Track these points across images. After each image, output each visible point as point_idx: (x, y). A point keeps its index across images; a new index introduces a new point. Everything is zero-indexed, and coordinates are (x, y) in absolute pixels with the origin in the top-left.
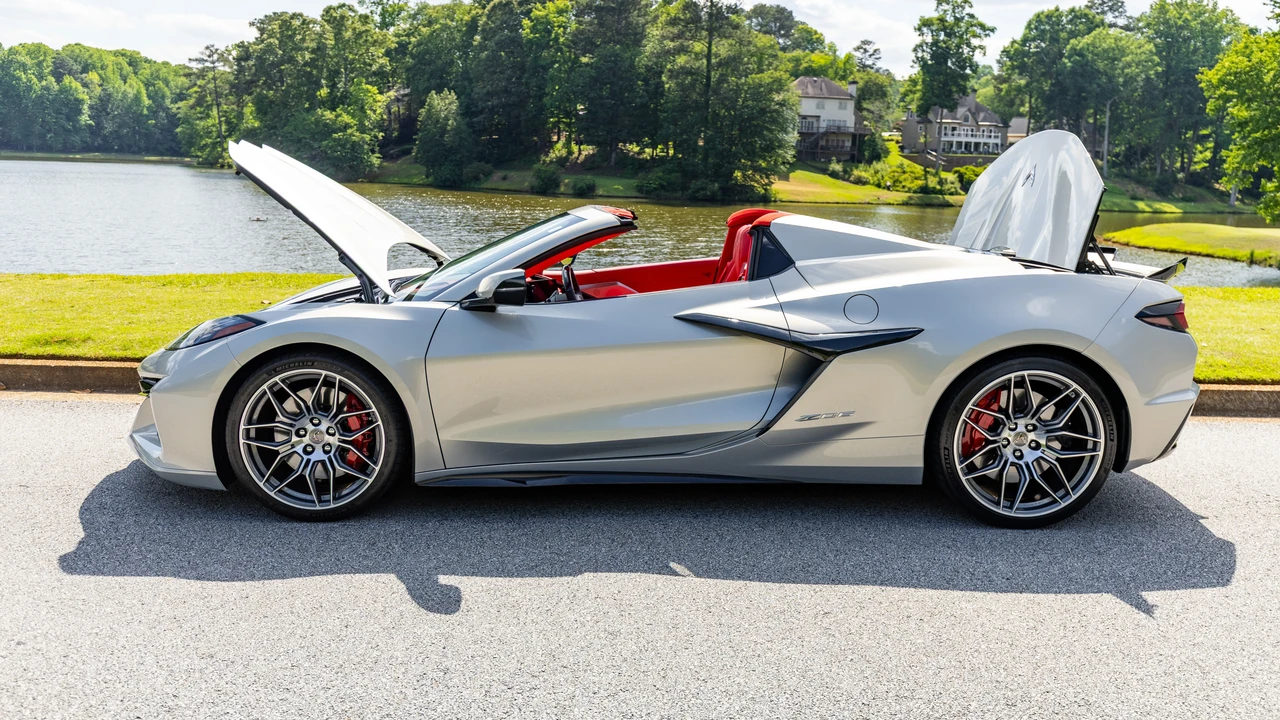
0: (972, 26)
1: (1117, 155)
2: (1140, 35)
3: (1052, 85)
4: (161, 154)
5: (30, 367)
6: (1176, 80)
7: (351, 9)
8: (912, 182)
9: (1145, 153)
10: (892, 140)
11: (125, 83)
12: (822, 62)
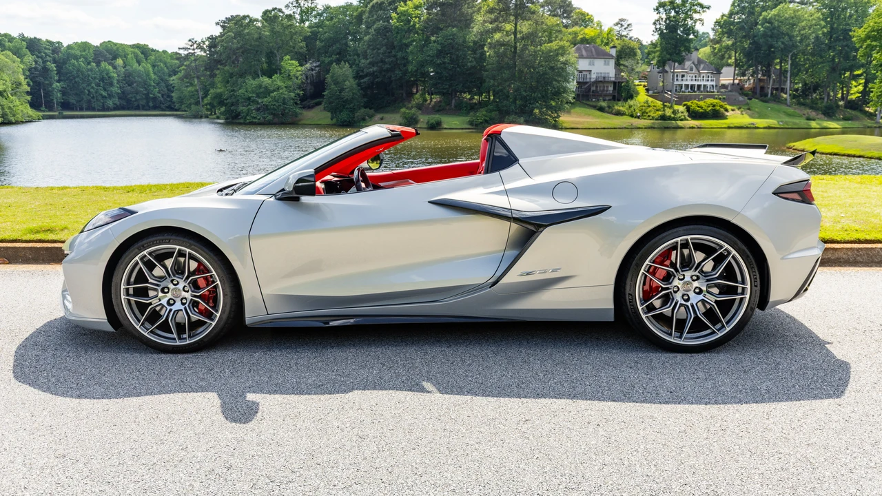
0: (694, 6)
1: (797, 90)
2: (811, 7)
3: (750, 44)
4: (163, 110)
5: (24, 248)
6: (837, 37)
7: (280, 10)
8: (655, 113)
9: (816, 87)
10: (641, 85)
11: (139, 65)
12: (593, 34)
